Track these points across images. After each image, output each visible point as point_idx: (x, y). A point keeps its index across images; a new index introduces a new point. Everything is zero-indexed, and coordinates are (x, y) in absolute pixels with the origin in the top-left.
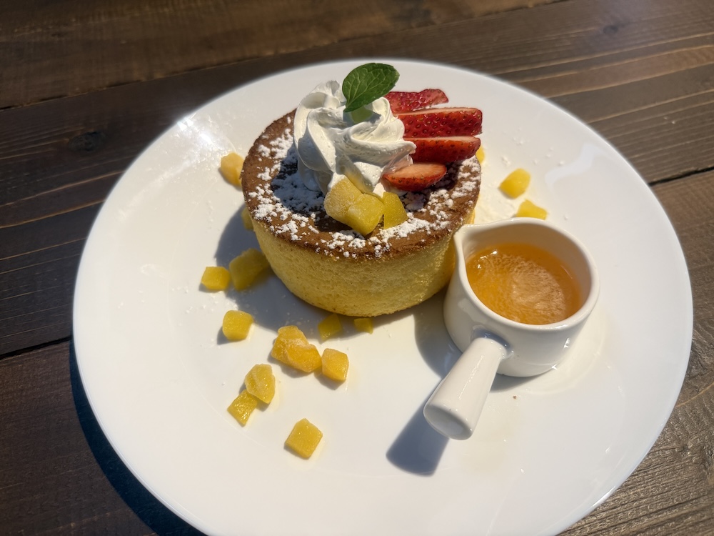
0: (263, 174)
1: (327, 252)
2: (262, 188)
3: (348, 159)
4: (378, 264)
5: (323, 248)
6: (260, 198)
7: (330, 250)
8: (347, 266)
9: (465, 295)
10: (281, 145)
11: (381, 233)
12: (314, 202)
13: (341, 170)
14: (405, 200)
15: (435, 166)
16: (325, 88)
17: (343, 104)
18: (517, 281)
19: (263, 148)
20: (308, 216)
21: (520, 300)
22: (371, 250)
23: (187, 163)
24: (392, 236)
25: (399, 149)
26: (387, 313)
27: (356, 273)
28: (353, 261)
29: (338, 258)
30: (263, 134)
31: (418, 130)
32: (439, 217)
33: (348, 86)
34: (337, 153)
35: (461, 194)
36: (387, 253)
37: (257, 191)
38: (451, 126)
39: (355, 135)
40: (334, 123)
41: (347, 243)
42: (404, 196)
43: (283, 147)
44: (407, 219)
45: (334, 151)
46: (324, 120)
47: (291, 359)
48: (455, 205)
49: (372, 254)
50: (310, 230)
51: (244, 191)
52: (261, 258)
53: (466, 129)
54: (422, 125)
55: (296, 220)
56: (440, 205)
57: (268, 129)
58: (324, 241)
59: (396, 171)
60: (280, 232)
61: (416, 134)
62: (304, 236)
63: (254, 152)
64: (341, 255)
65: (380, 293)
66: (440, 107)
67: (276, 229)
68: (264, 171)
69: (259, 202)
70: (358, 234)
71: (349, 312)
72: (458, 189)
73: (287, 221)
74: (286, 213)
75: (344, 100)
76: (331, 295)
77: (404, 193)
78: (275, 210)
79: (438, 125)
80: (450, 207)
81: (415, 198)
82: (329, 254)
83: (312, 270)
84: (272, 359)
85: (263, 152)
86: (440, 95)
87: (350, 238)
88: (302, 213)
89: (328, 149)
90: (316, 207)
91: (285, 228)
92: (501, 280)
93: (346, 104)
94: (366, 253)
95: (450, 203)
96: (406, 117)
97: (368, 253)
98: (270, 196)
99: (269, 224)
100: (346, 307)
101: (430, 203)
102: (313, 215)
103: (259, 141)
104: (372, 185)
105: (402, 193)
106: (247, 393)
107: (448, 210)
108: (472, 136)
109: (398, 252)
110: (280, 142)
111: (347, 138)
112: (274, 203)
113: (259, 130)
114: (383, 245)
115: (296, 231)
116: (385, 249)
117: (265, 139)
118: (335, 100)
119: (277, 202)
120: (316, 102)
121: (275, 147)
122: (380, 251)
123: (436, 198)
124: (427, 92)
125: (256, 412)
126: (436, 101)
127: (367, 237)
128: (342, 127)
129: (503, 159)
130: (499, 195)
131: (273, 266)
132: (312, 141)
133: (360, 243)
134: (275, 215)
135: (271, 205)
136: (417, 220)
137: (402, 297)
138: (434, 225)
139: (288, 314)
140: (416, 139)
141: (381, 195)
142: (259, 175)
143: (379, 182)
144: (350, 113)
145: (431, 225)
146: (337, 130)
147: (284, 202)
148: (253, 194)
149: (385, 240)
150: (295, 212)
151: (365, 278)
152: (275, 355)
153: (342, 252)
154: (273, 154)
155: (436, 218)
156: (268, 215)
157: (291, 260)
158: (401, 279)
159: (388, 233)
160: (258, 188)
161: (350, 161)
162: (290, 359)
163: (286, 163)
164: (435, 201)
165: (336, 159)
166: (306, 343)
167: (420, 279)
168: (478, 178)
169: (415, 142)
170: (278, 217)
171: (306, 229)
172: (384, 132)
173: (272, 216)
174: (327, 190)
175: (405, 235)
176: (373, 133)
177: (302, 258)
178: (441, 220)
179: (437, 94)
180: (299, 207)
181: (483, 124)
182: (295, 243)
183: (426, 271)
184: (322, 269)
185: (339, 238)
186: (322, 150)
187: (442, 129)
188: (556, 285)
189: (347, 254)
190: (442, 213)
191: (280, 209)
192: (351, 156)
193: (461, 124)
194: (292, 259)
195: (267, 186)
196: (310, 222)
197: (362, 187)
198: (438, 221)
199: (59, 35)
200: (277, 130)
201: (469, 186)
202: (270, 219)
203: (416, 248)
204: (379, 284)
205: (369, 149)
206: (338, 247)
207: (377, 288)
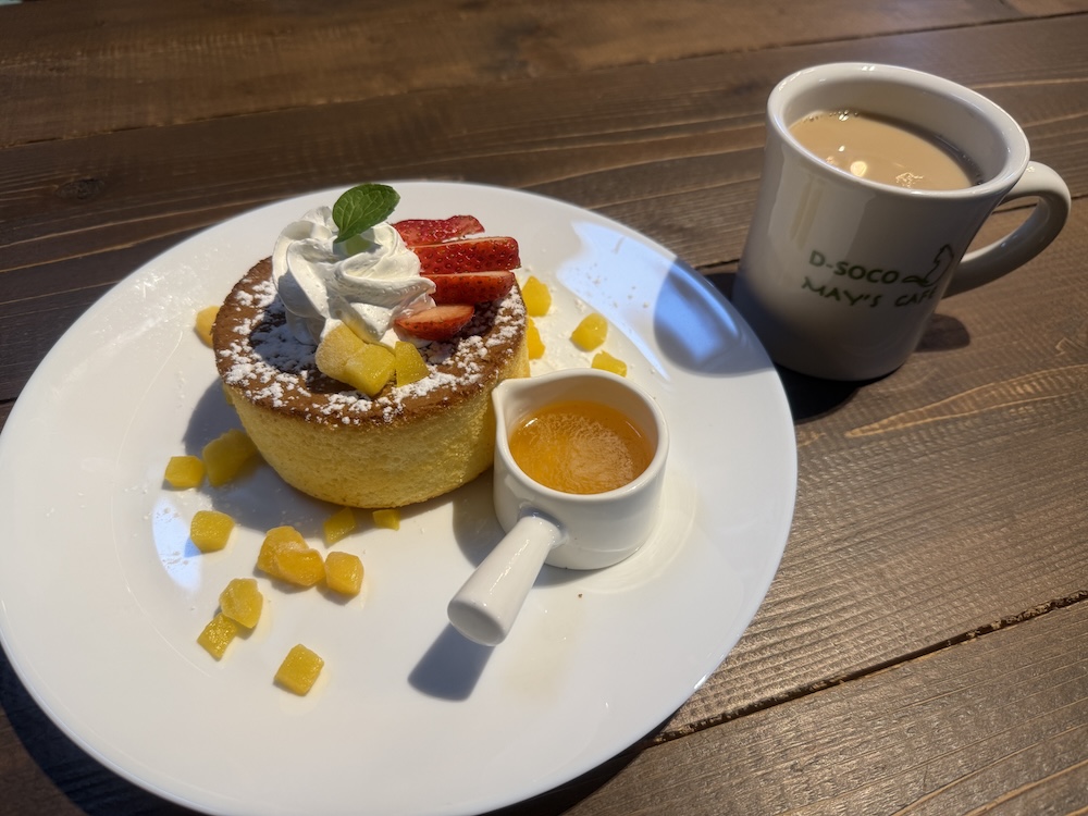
0: (241, 327)
1: (320, 419)
2: (238, 344)
3: (344, 300)
4: (390, 431)
5: (315, 413)
6: (235, 357)
7: (324, 416)
8: (350, 437)
9: (508, 471)
10: (268, 290)
11: (394, 392)
12: (305, 360)
13: (337, 315)
14: (428, 352)
15: (462, 307)
16: (316, 215)
17: (334, 233)
18: (578, 447)
19: (243, 294)
20: (297, 374)
21: (580, 472)
22: (379, 414)
23: (150, 323)
24: (407, 395)
25: (410, 287)
26: (416, 500)
27: (363, 446)
28: (355, 428)
29: (336, 426)
30: (245, 277)
31: (439, 265)
32: (469, 370)
33: (339, 212)
34: (329, 293)
35: (498, 342)
36: (399, 416)
37: (232, 349)
38: (480, 259)
39: (349, 270)
40: (322, 257)
41: (347, 406)
42: (428, 347)
43: (268, 293)
44: (428, 374)
45: (325, 291)
46: (310, 253)
47: (284, 570)
48: (488, 354)
49: (380, 418)
50: (299, 394)
51: (215, 350)
52: (245, 441)
53: (498, 262)
54: (443, 258)
55: (281, 382)
56: (470, 355)
57: (251, 272)
58: (316, 406)
59: (412, 315)
60: (259, 397)
61: (438, 270)
62: (290, 400)
63: (231, 300)
64: (339, 421)
65: (402, 472)
66: (473, 237)
67: (254, 395)
68: (243, 324)
69: (233, 363)
70: (363, 395)
71: (365, 503)
72: (494, 336)
73: (269, 384)
74: (268, 372)
75: (337, 229)
76: (336, 480)
77: (427, 343)
78: (253, 371)
79: (463, 258)
80: (482, 357)
81: (441, 349)
82: (323, 421)
83: (305, 447)
84: (258, 572)
85: (243, 299)
86: (472, 222)
87: (351, 399)
88: (291, 372)
89: (315, 289)
90: (310, 365)
91: (266, 392)
92: (559, 448)
93: (339, 233)
94: (372, 418)
95: (483, 352)
96: (423, 250)
97: (375, 417)
98: (248, 354)
99: (245, 389)
100: (359, 495)
101: (459, 354)
102: (304, 373)
103: (239, 286)
104: (377, 333)
105: (423, 343)
106: (223, 616)
107: (479, 360)
108: (507, 270)
109: (413, 414)
110: (267, 286)
111: (338, 274)
112: (254, 361)
113: (239, 272)
114: (394, 406)
115: (281, 395)
116: (396, 411)
117: (247, 283)
118: (323, 229)
119: (258, 360)
120: (302, 232)
121: (259, 293)
122: (390, 414)
123: (467, 348)
124: (455, 220)
125: (237, 642)
126: (466, 230)
127: (373, 398)
128: (333, 261)
129: (577, 303)
130: (571, 348)
131: (260, 449)
132: (294, 281)
133: (364, 405)
134: (254, 376)
135: (249, 365)
136: (440, 374)
137: (432, 477)
138: (462, 379)
139: (284, 513)
140: (436, 276)
141: (393, 345)
142: (236, 329)
143: (389, 327)
144: (342, 244)
145: (458, 380)
146: (327, 265)
147: (267, 359)
148: (226, 353)
149: (398, 401)
150: (282, 372)
151: (376, 452)
152: (262, 567)
153: (340, 419)
154: (256, 302)
155: (465, 371)
156: (245, 378)
157: (277, 435)
158: (426, 451)
159: (401, 392)
160: (233, 345)
161: (347, 303)
162: (281, 568)
163: (274, 312)
164: (465, 350)
165: (328, 301)
166: (305, 546)
167: (453, 451)
168: (521, 322)
169: (433, 279)
170: (258, 380)
171: (295, 392)
172: (389, 267)
173: (250, 379)
174: (319, 340)
175: (424, 393)
176: (374, 268)
177: (290, 432)
178: (471, 373)
179: (468, 222)
180: (287, 365)
181: (520, 256)
182: (279, 409)
183: (459, 440)
184: (319, 444)
185: (336, 401)
186: (306, 290)
187: (469, 263)
188: (624, 449)
189: (346, 420)
190: (473, 364)
191: (260, 370)
192: (345, 297)
193: (492, 256)
194: (280, 433)
195: (245, 342)
196: (301, 383)
197: (365, 337)
198: (466, 375)
199: (59, 69)
200: (263, 271)
201: (508, 331)
202: (246, 383)
203: (438, 409)
204: (397, 460)
205: (369, 288)
206: (336, 412)
207: (396, 465)
